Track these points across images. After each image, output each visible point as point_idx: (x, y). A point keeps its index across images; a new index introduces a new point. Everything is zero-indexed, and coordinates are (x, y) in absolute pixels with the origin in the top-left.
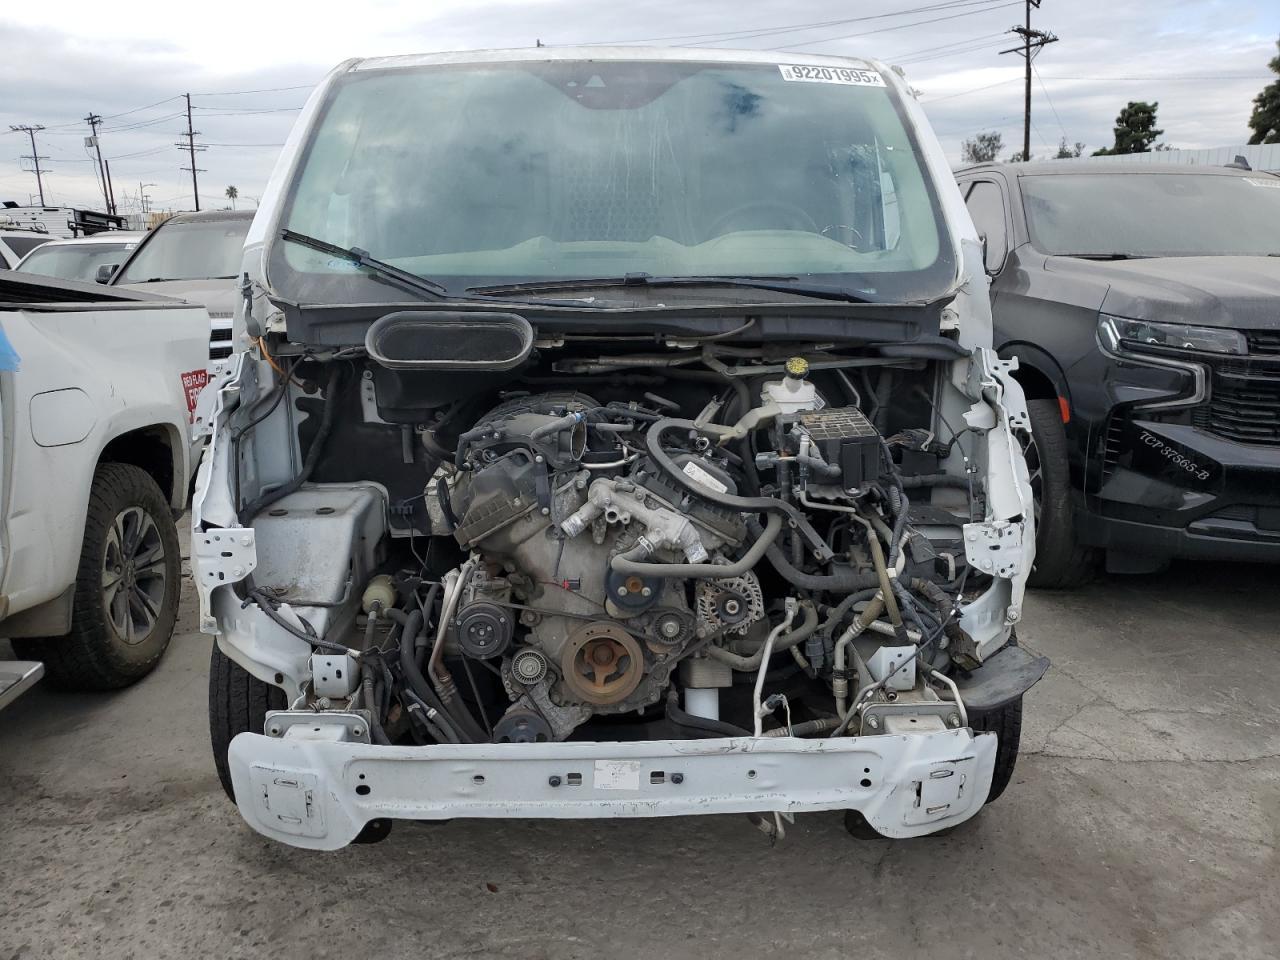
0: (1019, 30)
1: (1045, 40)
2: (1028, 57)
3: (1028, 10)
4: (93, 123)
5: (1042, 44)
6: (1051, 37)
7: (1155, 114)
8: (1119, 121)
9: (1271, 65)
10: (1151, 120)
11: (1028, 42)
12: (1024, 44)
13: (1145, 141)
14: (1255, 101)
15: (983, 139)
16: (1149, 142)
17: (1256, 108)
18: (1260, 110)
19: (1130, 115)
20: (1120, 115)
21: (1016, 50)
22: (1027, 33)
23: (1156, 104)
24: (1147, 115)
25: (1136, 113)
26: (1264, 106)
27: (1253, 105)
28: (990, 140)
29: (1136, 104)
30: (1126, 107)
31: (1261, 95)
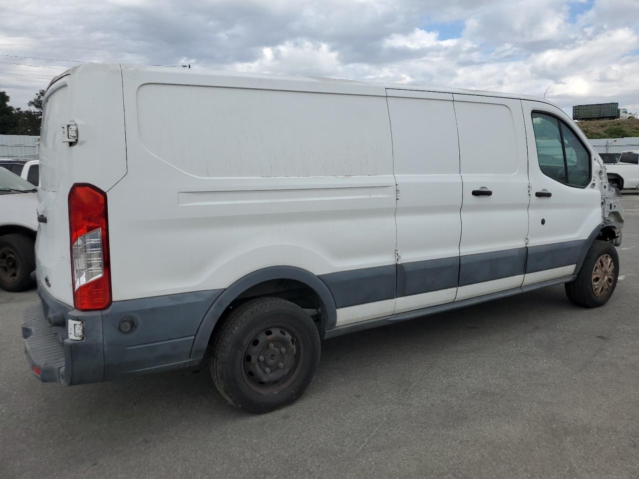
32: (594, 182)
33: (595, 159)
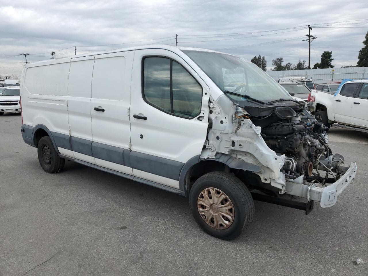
0: (308, 35)
1: (314, 38)
2: (310, 42)
3: (309, 30)
4: (53, 54)
5: (313, 39)
6: (316, 37)
7: (332, 55)
8: (322, 56)
9: (363, 43)
10: (330, 56)
11: (310, 38)
12: (309, 39)
13: (329, 61)
14: (359, 52)
15: (278, 59)
16: (330, 62)
17: (359, 54)
18: (361, 54)
19: (325, 54)
20: (322, 55)
21: (306, 40)
22: (309, 36)
23: (332, 52)
24: (329, 55)
25: (327, 54)
26: (362, 53)
27: (359, 53)
28: (280, 59)
29: (326, 52)
30: (324, 52)
31: (361, 50)
32: (203, 115)
33: (206, 94)
